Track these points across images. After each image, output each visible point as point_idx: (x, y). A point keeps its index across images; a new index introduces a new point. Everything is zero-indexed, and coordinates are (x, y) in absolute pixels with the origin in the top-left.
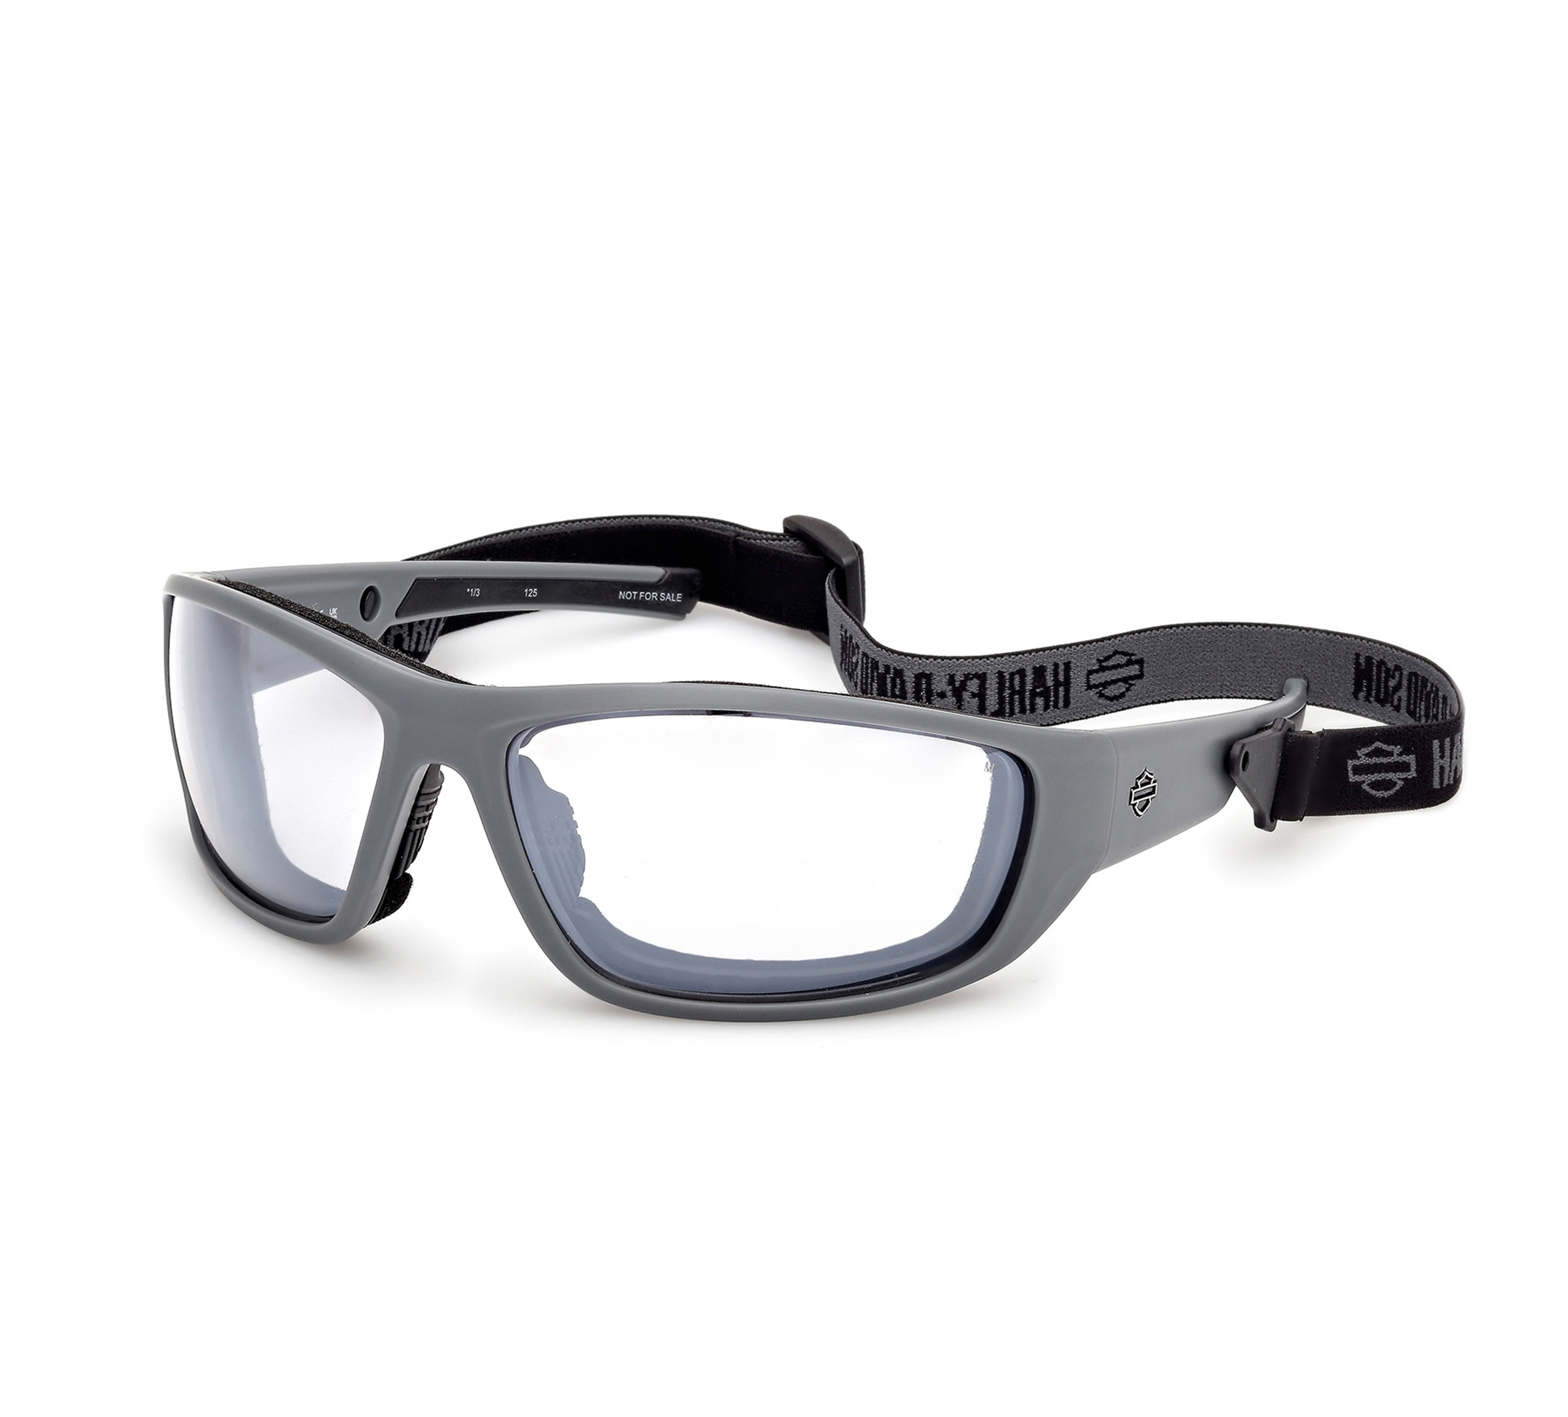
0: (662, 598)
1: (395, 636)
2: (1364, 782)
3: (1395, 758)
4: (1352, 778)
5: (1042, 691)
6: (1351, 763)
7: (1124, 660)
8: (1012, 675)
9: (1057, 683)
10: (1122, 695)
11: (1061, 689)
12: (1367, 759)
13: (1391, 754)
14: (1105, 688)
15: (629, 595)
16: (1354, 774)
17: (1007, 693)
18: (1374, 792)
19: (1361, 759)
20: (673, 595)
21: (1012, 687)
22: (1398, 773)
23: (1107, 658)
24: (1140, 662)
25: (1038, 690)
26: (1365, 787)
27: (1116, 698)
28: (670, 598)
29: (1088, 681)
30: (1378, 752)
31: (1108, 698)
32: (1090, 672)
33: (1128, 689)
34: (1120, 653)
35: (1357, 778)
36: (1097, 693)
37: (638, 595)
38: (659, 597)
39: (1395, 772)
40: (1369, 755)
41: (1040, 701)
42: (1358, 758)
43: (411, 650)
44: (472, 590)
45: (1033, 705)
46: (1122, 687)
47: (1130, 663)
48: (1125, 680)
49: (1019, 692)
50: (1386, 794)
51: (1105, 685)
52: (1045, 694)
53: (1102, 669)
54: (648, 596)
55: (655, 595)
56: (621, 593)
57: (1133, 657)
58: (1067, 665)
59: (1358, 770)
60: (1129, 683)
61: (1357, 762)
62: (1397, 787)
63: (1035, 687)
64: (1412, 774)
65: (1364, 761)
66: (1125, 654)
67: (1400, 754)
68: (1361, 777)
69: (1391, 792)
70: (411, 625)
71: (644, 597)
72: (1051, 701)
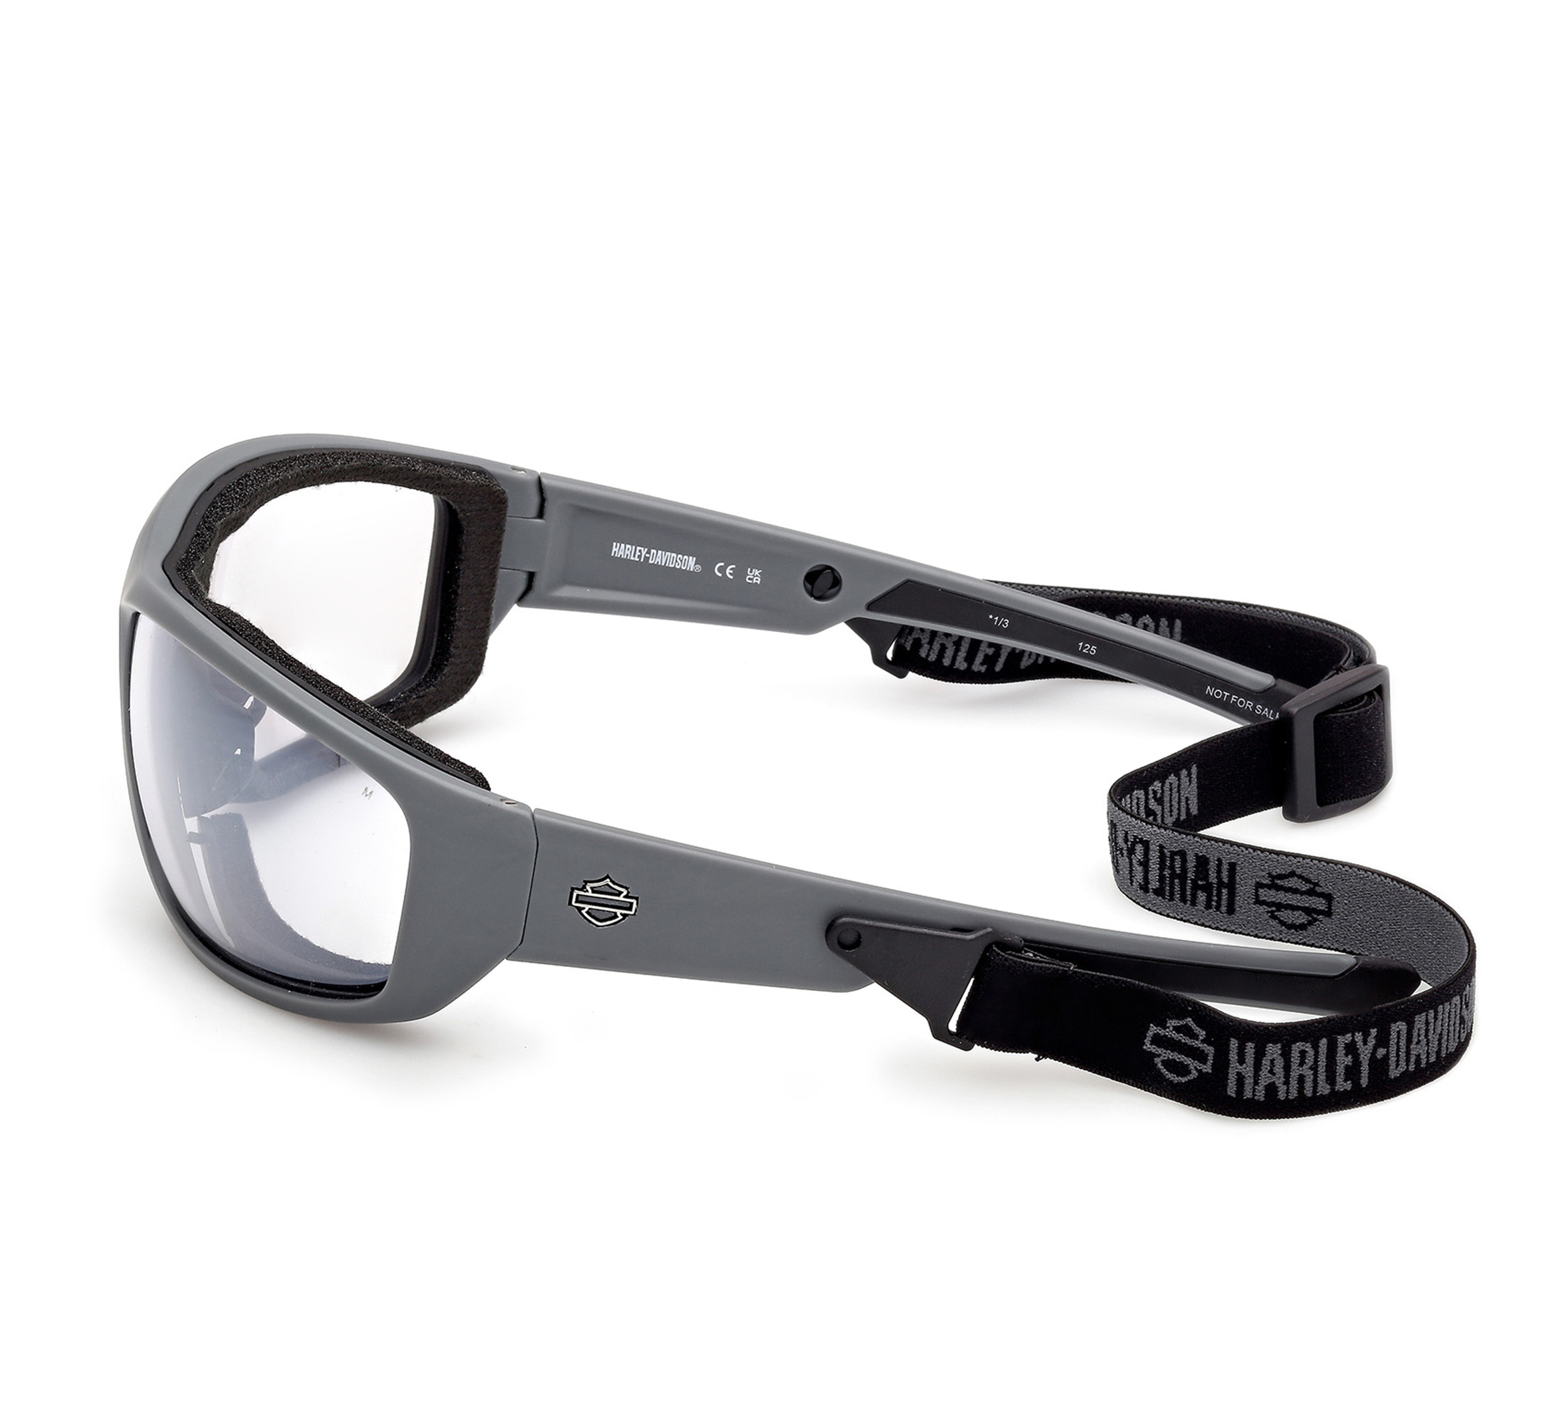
0: (1259, 711)
1: (914, 639)
2: (1159, 1056)
3: (1197, 1044)
4: (1148, 1046)
5: (1203, 884)
6: (1153, 1029)
7: (1305, 887)
8: (1173, 854)
9: (1221, 884)
10: (1303, 927)
11: (1225, 891)
12: (1174, 1032)
13: (1194, 1036)
14: (1278, 910)
15: (1218, 694)
16: (1152, 1043)
17: (1167, 873)
18: (1164, 1071)
19: (1168, 1030)
20: (1272, 711)
21: (1172, 867)
22: (1196, 1062)
23: (1281, 877)
24: (1329, 898)
25: (1200, 883)
26: (1157, 1060)
27: (1291, 926)
28: (1267, 714)
29: (1257, 895)
30: (1185, 1030)
31: (1282, 923)
32: (1259, 885)
33: (1310, 923)
34: (1300, 877)
35: (1153, 1049)
36: (1268, 912)
37: (1229, 697)
38: (1254, 708)
39: (1194, 1060)
40: (1177, 1029)
41: (1202, 897)
42: (1165, 1027)
43: (929, 659)
44: (997, 618)
45: (1194, 897)
46: (1302, 918)
47: (1311, 892)
48: (1308, 911)
49: (1178, 876)
50: (1176, 1079)
51: (1280, 906)
52: (1207, 888)
53: (1273, 886)
54: (1241, 703)
55: (1249, 704)
56: (1209, 687)
57: (1317, 888)
58: (1232, 866)
59: (1157, 1040)
60: (1312, 917)
61: (1162, 1032)
62: (1191, 1077)
63: (1197, 878)
64: (1207, 1068)
65: (1170, 1033)
66: (1308, 881)
67: (1203, 1041)
68: (1159, 1050)
69: (1184, 1080)
70: (934, 634)
71: (1236, 702)
72: (1213, 901)
